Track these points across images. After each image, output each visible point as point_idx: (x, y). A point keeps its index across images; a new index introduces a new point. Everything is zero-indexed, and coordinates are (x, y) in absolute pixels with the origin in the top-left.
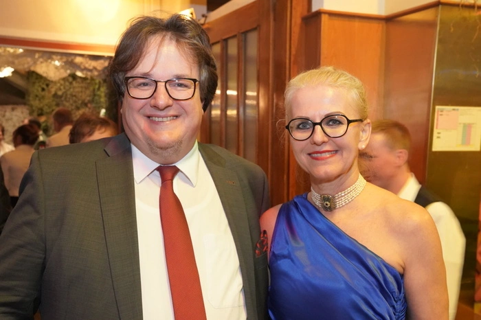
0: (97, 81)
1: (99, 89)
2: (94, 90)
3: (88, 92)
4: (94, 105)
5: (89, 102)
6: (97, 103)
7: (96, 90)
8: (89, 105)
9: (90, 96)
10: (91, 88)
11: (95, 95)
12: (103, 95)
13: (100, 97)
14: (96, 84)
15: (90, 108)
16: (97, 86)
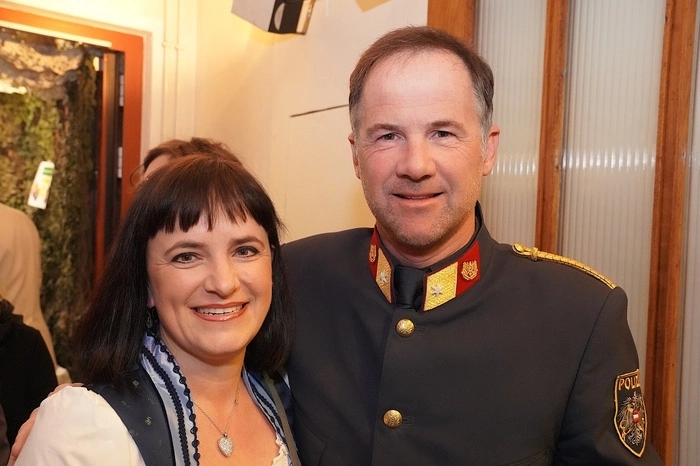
0: (32, 107)
1: (35, 122)
2: (23, 124)
3: (9, 127)
4: (21, 153)
5: (12, 146)
6: (28, 150)
7: (28, 124)
8: (10, 153)
9: (14, 135)
10: (18, 121)
11: (24, 134)
12: (47, 134)
13: (38, 137)
14: (28, 112)
15: (11, 160)
16: (31, 117)
